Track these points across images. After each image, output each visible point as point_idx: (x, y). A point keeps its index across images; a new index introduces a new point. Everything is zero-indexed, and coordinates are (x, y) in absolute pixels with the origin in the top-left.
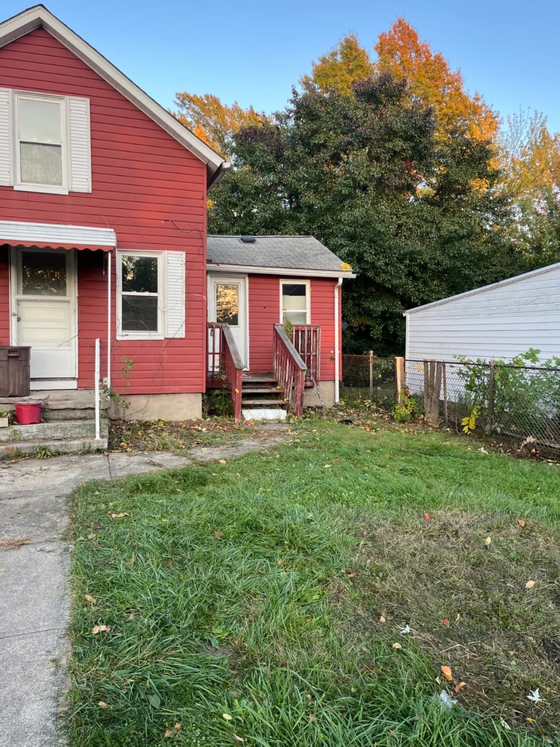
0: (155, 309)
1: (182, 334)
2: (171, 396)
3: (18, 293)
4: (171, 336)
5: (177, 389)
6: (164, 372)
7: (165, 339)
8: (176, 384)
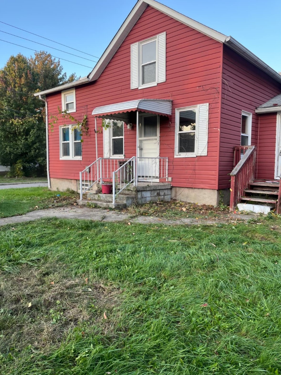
0: (194, 140)
1: (205, 153)
2: (201, 190)
3: (140, 136)
4: (199, 155)
5: (202, 186)
6: (196, 175)
7: (197, 156)
8: (203, 183)
